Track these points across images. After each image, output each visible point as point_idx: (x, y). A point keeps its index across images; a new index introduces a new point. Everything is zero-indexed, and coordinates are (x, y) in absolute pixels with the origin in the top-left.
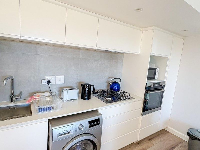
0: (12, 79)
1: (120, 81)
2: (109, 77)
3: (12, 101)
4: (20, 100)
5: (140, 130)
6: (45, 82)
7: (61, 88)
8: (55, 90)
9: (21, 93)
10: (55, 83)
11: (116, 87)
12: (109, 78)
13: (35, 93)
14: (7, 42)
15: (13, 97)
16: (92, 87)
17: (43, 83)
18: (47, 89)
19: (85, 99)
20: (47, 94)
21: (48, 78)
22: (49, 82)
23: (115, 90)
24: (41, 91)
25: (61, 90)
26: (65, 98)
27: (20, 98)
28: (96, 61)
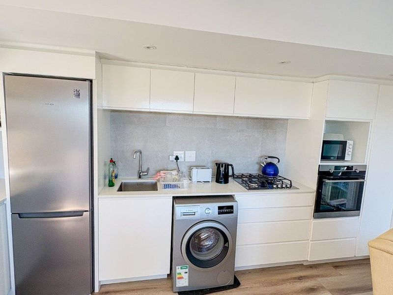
0: (141, 153)
1: (279, 162)
2: (262, 155)
3: (140, 177)
4: (147, 176)
5: (312, 243)
6: (173, 158)
7: (191, 166)
8: (184, 169)
9: (148, 169)
10: (185, 160)
11: (270, 170)
12: (261, 157)
13: (162, 170)
14: (138, 114)
15: (140, 173)
16: (230, 167)
17: (170, 160)
18: (175, 166)
19: (221, 183)
20: (174, 173)
21: (176, 153)
22: (177, 158)
23: (270, 174)
24: (169, 169)
25: (190, 168)
26: (194, 179)
27: (147, 174)
28: (240, 131)
